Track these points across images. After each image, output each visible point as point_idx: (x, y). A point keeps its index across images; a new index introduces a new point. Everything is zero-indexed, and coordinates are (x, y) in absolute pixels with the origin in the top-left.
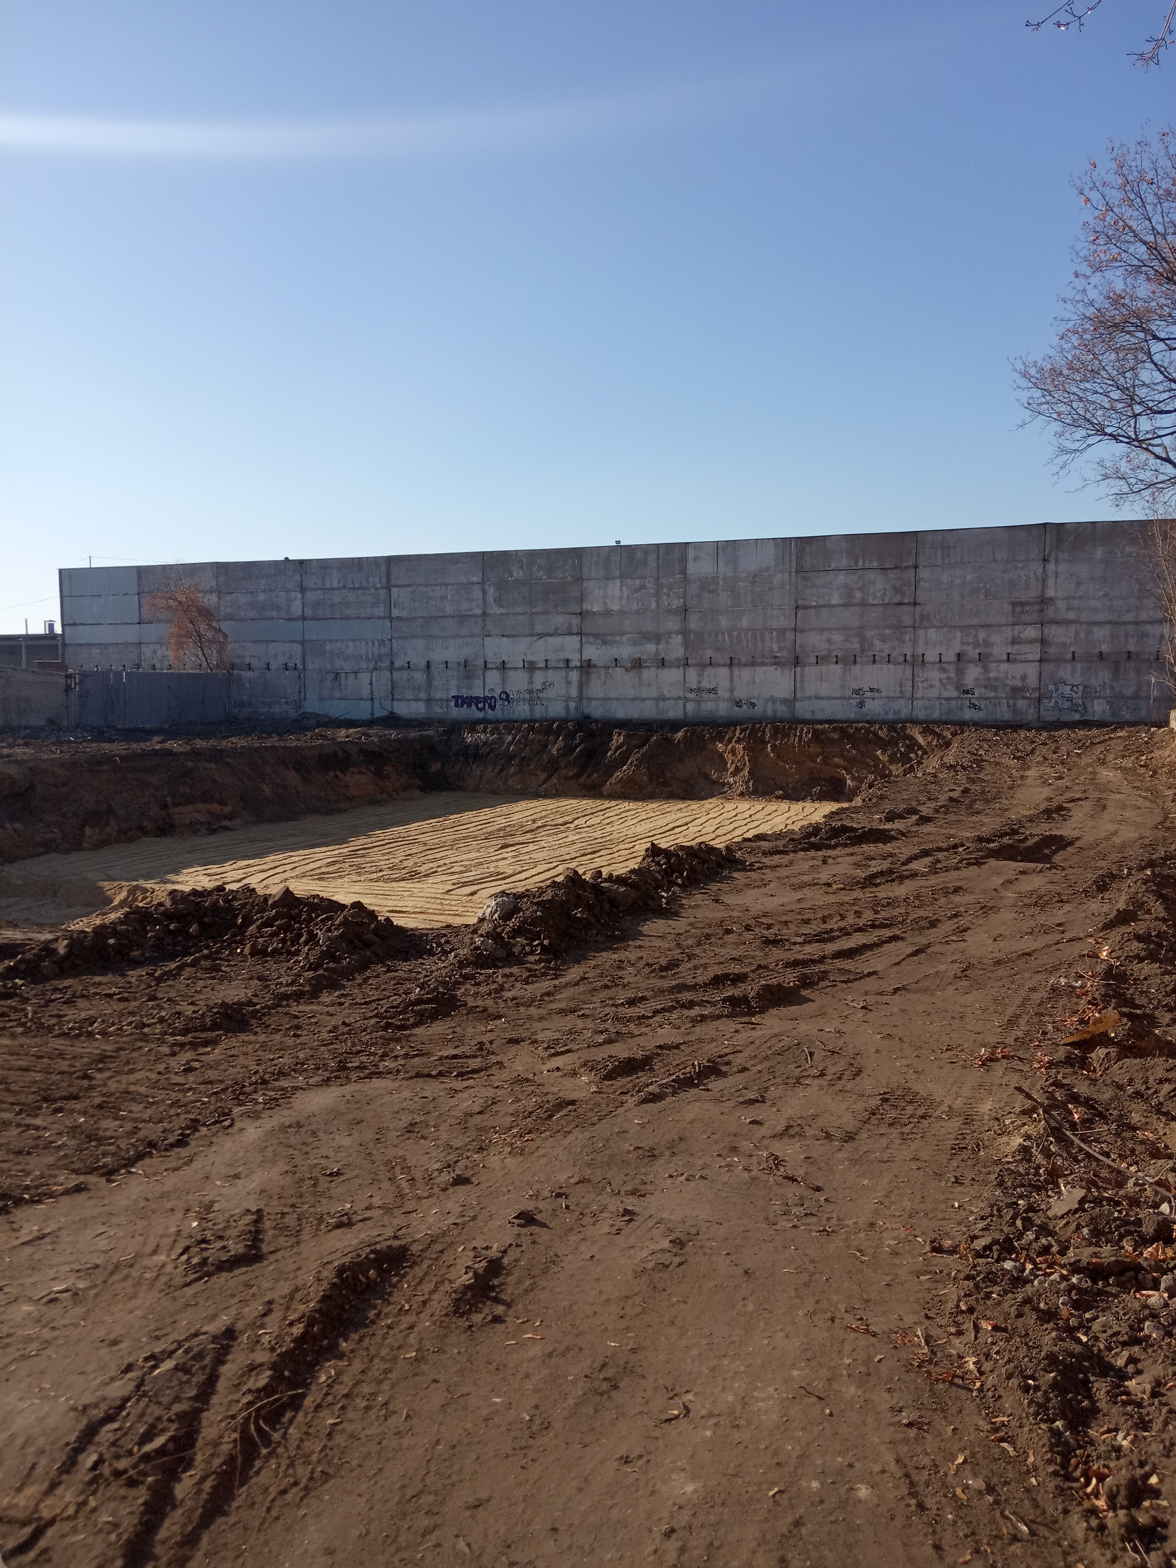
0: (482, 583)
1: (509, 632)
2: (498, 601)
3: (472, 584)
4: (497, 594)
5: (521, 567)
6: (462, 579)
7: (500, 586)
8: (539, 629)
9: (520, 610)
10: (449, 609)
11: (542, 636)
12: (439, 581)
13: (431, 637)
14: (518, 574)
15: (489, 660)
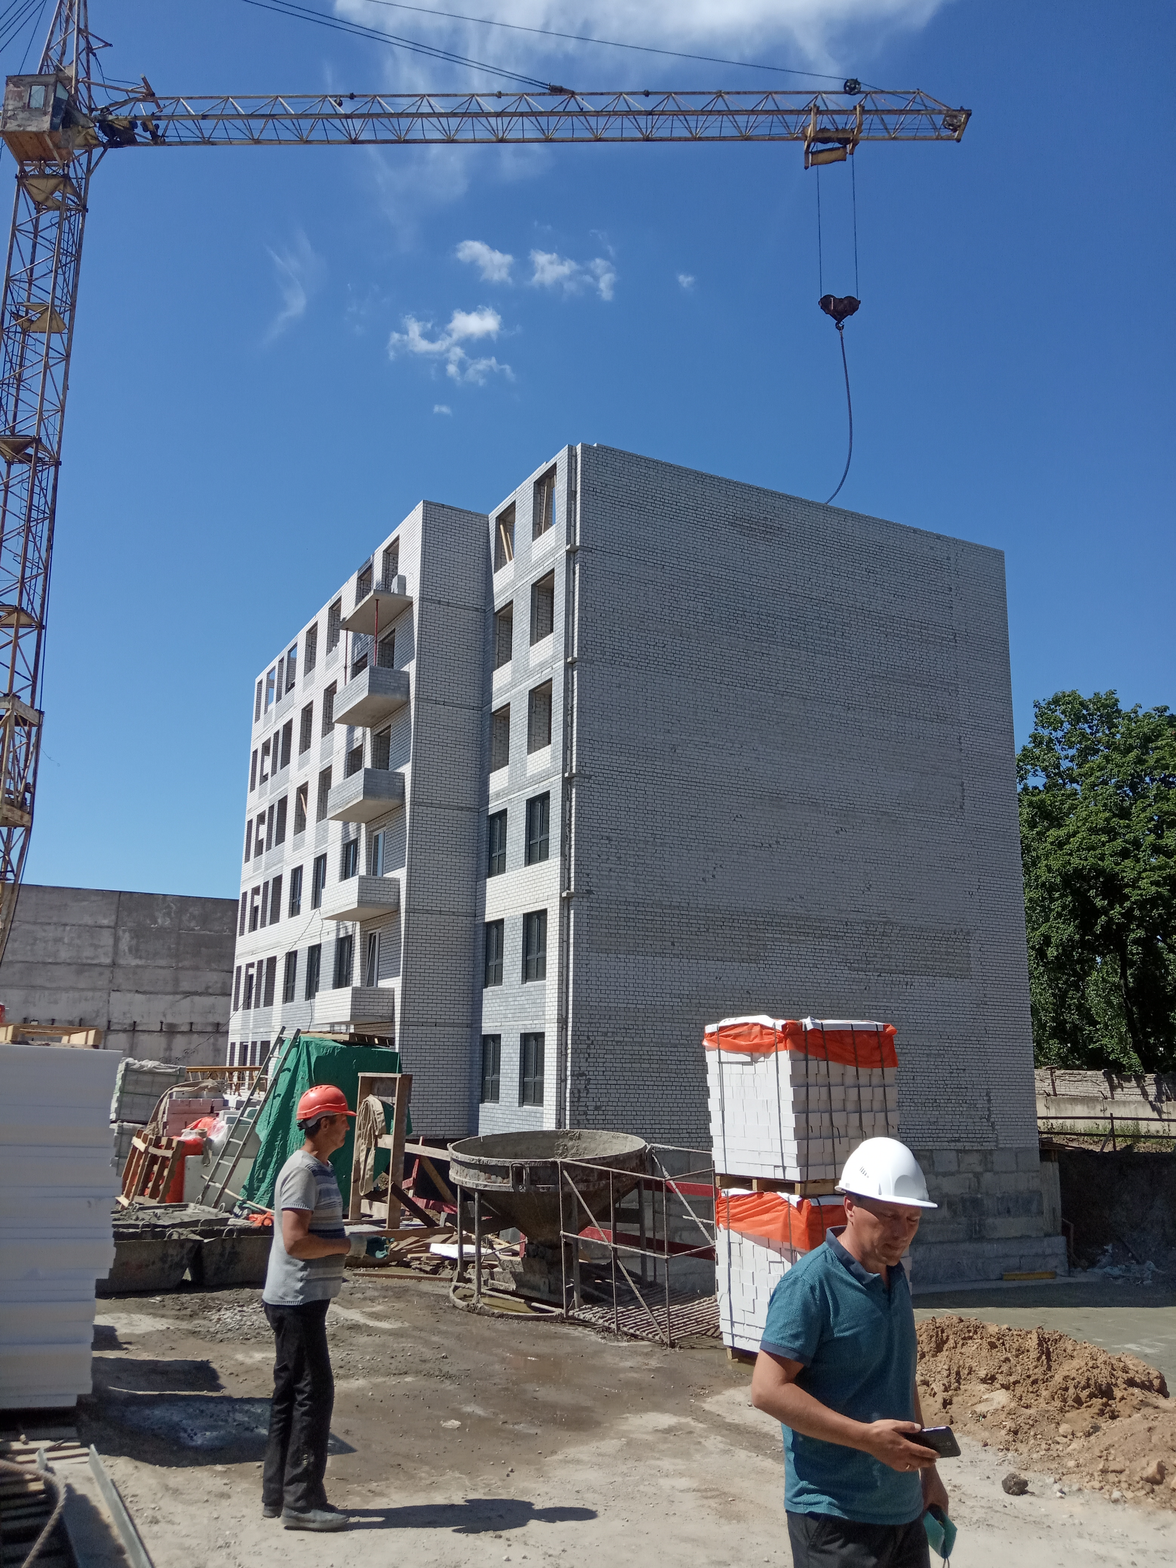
0: (115, 927)
1: (145, 988)
2: (135, 951)
3: (101, 927)
4: (134, 942)
5: (168, 914)
6: (88, 920)
7: (138, 933)
8: (185, 986)
9: (163, 962)
10: (64, 954)
11: (188, 994)
12: (55, 919)
13: (33, 987)
14: (163, 921)
15: (114, 1020)
